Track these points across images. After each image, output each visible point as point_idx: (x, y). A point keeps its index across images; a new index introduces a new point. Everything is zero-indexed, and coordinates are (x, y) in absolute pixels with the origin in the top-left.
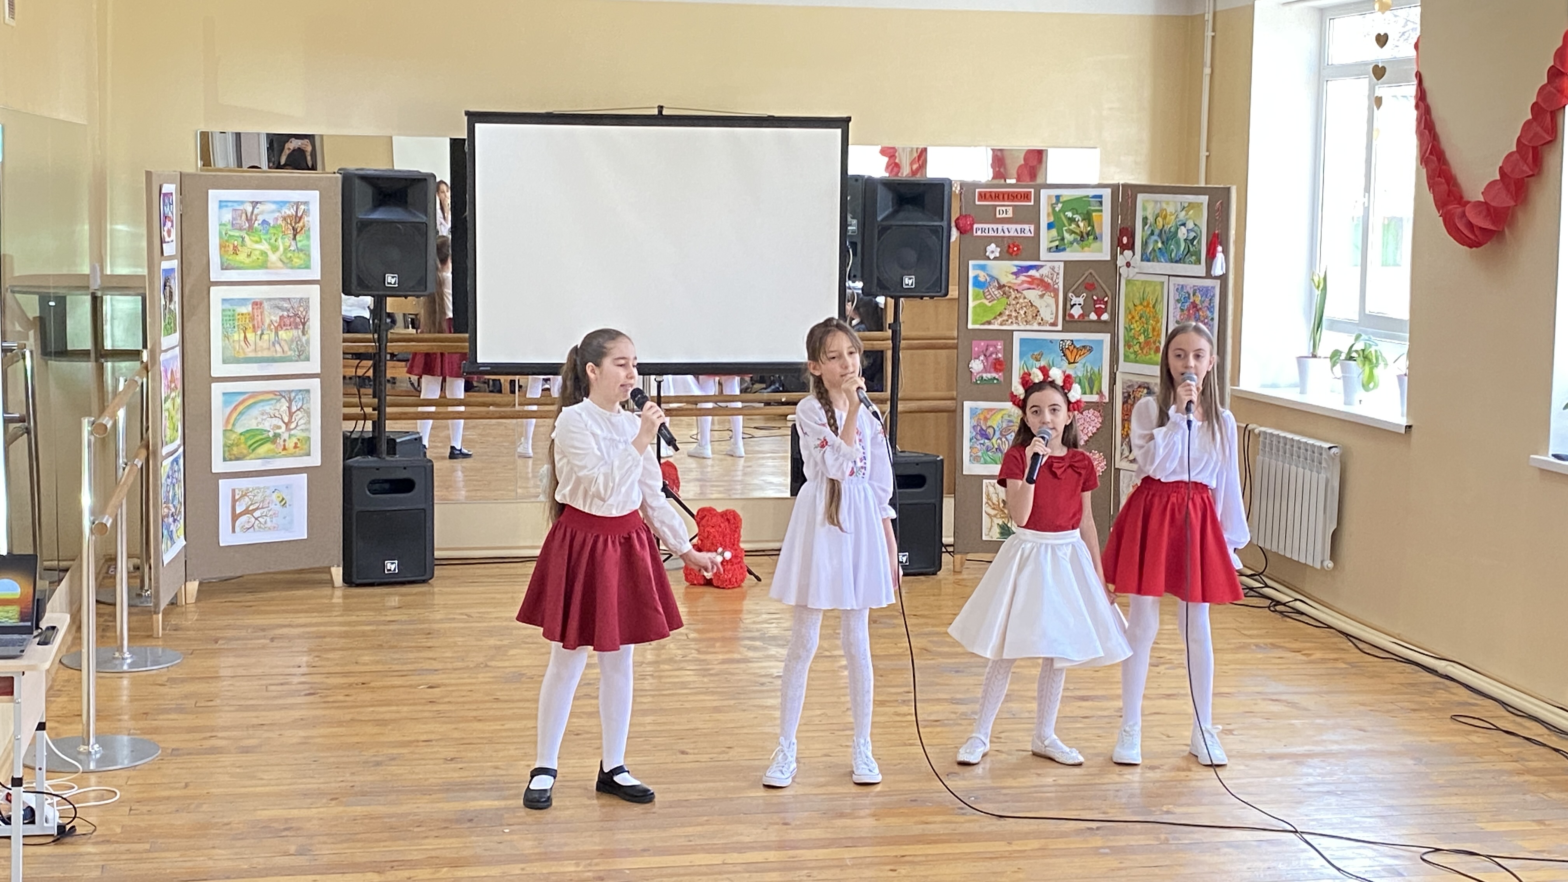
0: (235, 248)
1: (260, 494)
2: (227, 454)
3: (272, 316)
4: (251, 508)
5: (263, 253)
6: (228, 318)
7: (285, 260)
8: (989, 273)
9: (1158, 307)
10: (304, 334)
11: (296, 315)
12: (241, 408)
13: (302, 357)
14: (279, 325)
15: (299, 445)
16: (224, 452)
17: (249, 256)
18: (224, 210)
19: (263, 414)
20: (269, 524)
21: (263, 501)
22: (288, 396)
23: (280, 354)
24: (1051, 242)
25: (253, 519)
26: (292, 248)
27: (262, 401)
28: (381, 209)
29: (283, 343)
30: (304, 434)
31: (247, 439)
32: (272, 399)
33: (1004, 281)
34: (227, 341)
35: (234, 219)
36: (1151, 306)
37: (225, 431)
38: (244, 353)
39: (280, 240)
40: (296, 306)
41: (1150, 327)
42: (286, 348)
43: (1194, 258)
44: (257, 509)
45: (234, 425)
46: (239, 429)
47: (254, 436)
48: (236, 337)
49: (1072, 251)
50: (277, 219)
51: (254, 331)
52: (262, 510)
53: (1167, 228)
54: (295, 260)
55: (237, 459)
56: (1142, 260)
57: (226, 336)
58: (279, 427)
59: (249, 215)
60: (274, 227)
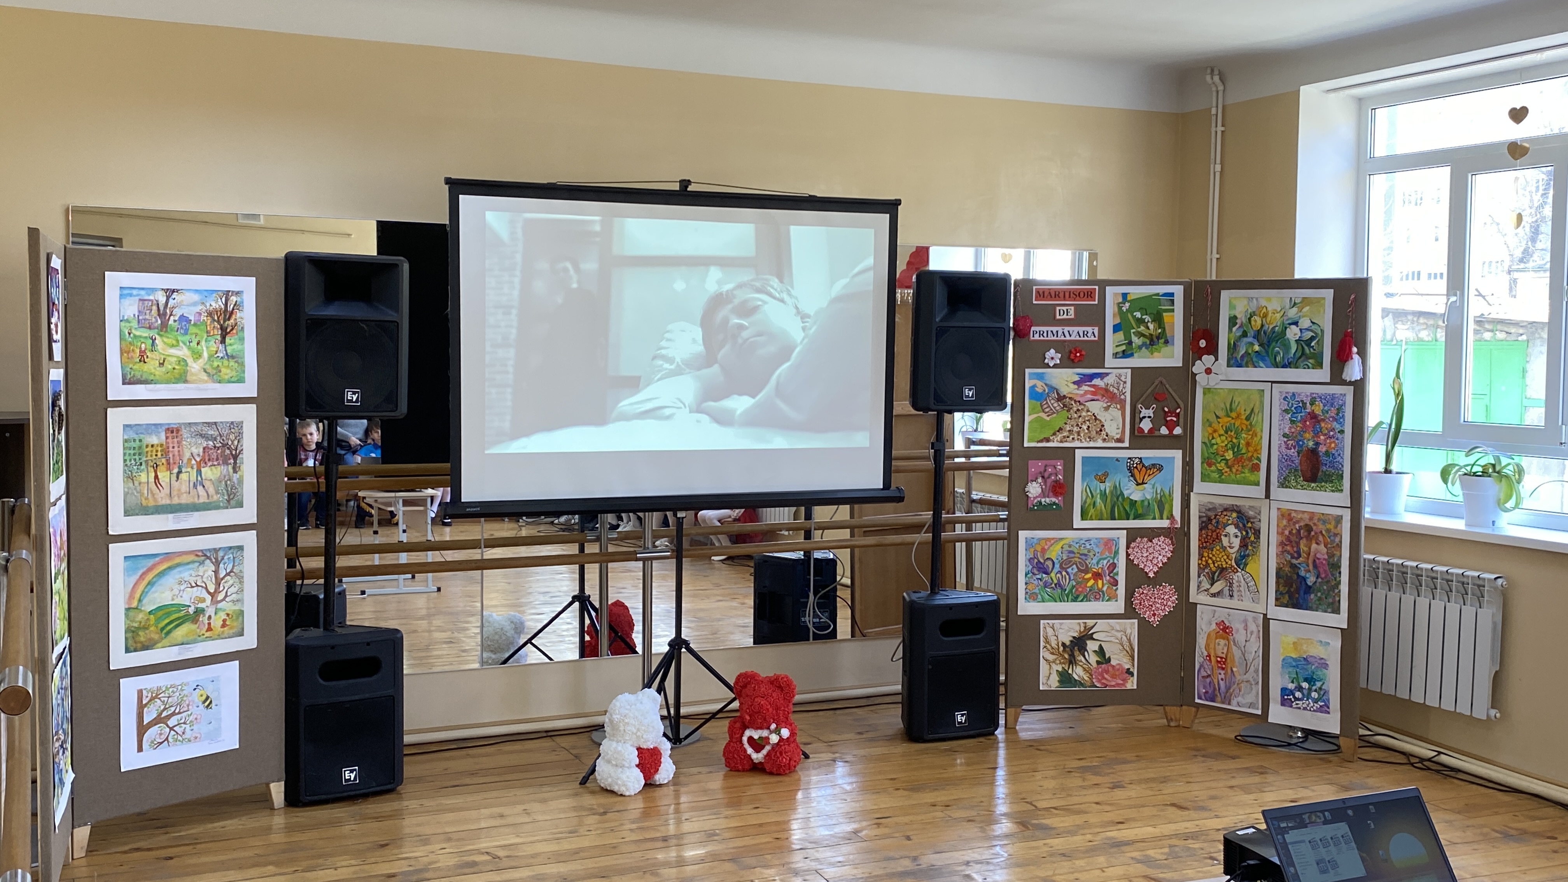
0: (143, 354)
1: (177, 694)
2: (130, 642)
3: (193, 448)
4: (164, 714)
5: (182, 361)
6: (132, 452)
7: (210, 370)
8: (1048, 382)
9: (1254, 419)
10: (235, 471)
11: (224, 445)
12: (150, 576)
13: (233, 502)
14: (203, 460)
15: (228, 623)
16: (126, 639)
17: (161, 365)
18: (127, 302)
19: (180, 583)
20: (186, 736)
21: (179, 704)
22: (213, 556)
23: (203, 499)
24: (1117, 346)
25: (168, 730)
26: (221, 355)
27: (178, 565)
28: (336, 303)
29: (207, 484)
30: (237, 608)
31: (158, 620)
32: (193, 562)
33: (1064, 391)
34: (131, 485)
35: (139, 312)
36: (1244, 417)
37: (128, 610)
38: (155, 500)
39: (203, 343)
40: (225, 432)
41: (1242, 442)
42: (211, 491)
43: (1310, 361)
44: (174, 714)
45: (140, 601)
46: (149, 606)
47: (169, 614)
48: (143, 477)
49: (1140, 357)
50: (200, 314)
51: (169, 469)
52: (179, 716)
53: (1268, 327)
54: (224, 370)
55: (145, 648)
56: (1228, 367)
57: (130, 477)
58: (203, 600)
59: (162, 308)
60: (195, 325)
